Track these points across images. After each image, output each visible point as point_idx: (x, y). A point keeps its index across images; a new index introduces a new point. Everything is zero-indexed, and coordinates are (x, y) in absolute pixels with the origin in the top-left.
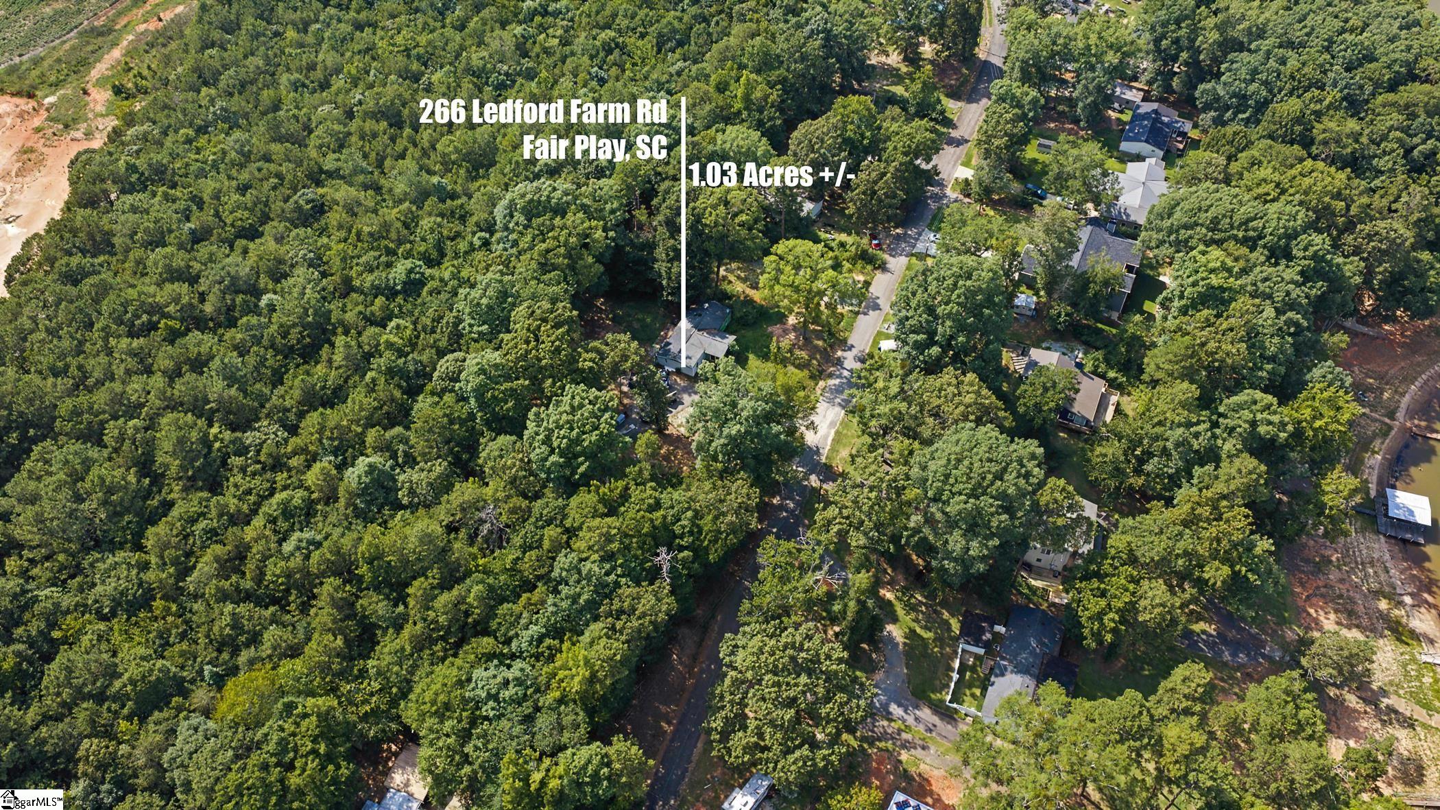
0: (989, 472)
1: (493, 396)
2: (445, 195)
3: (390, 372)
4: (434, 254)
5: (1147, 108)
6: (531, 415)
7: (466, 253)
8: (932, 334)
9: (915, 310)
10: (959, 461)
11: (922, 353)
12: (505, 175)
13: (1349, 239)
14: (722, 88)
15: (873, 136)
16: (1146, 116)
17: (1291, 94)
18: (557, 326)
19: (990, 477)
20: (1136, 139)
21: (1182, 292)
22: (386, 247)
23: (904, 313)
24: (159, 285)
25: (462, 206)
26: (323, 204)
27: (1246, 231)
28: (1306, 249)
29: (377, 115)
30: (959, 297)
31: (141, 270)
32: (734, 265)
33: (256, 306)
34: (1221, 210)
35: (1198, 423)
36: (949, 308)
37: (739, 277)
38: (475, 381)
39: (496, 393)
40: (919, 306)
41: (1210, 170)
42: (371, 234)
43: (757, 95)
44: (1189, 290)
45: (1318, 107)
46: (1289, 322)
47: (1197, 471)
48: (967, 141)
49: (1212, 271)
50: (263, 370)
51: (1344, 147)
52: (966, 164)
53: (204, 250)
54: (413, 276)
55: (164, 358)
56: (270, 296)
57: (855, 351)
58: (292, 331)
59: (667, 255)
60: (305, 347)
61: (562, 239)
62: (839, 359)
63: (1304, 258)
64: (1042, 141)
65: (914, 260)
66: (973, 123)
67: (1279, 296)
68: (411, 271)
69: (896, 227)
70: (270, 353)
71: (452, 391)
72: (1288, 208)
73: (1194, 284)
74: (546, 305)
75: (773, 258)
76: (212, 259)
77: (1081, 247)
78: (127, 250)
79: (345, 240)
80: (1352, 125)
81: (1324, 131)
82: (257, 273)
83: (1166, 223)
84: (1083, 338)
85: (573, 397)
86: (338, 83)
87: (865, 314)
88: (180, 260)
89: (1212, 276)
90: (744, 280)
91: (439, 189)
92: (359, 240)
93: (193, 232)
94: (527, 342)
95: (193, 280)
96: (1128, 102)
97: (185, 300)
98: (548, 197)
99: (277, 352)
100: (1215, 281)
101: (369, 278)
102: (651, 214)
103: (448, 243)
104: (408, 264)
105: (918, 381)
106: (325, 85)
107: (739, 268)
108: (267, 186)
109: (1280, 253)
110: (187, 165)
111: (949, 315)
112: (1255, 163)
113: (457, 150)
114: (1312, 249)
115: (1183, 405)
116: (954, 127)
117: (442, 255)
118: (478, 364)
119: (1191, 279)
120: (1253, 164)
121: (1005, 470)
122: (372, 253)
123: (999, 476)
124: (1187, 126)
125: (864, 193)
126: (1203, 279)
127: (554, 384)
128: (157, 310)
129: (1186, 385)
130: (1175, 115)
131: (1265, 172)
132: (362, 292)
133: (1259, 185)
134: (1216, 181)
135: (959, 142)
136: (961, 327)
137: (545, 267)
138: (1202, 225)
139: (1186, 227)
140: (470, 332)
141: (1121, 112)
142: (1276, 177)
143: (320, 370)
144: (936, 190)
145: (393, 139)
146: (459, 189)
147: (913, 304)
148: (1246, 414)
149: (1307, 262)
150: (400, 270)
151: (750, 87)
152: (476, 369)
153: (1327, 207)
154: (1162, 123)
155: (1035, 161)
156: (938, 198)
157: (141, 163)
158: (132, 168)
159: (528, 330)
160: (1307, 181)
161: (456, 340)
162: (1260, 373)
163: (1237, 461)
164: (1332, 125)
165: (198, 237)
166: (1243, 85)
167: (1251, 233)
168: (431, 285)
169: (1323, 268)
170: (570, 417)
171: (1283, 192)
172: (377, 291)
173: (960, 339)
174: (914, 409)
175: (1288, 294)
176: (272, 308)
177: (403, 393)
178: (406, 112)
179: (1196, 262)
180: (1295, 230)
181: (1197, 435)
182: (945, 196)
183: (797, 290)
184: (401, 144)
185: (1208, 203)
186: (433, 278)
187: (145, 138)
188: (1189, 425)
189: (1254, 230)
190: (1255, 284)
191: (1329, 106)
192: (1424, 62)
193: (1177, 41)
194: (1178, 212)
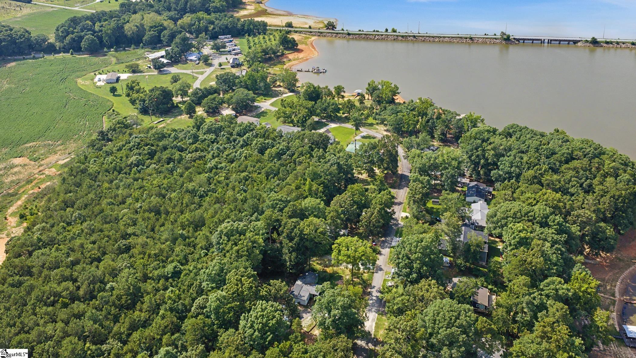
0: (453, 316)
1: (223, 311)
2: (184, 238)
3: (171, 310)
4: (184, 261)
5: (473, 184)
6: (242, 318)
7: (198, 259)
8: (411, 268)
9: (402, 259)
10: (438, 313)
11: (409, 278)
12: (210, 228)
13: (569, 218)
14: (298, 188)
15: (365, 199)
16: (473, 187)
17: (528, 169)
18: (249, 278)
19: (453, 318)
20: (472, 195)
21: (510, 243)
22: (162, 259)
23: (397, 261)
24: (59, 284)
25: (193, 241)
26: (130, 246)
27: (528, 217)
28: (554, 222)
29: (150, 211)
30: (420, 249)
31: (47, 280)
32: (315, 259)
33: (104, 289)
34: (516, 210)
35: (533, 293)
36: (417, 255)
37: (318, 263)
38: (214, 305)
39: (225, 310)
40: (403, 257)
41: (506, 197)
42: (155, 254)
43: (314, 188)
44: (513, 241)
45: (540, 172)
46: (557, 249)
47: (539, 315)
48: (402, 203)
49: (520, 231)
50: (109, 316)
51: (556, 185)
52: (404, 211)
53: (78, 267)
54: (176, 269)
55: (63, 314)
56: (111, 283)
57: (376, 288)
58: (123, 297)
59: (289, 250)
60: (128, 305)
61: (245, 244)
62: (370, 292)
63: (554, 225)
64: (433, 200)
65: (392, 249)
66: (403, 196)
67: (550, 239)
68: (175, 267)
69: (381, 237)
70: (113, 308)
71: (203, 313)
72: (542, 207)
73: (514, 238)
74: (242, 269)
75: (336, 245)
76: (84, 269)
77: (463, 232)
78: (41, 272)
79: (143, 258)
80: (555, 177)
81: (546, 180)
82: (104, 274)
83: (495, 219)
84: (474, 273)
85: (262, 305)
86: (129, 201)
87: (376, 272)
88: (67, 272)
89: (521, 233)
90: (320, 264)
91: (182, 236)
92: (149, 258)
93: (72, 261)
94: (237, 285)
95: (75, 281)
96: (464, 183)
97: (71, 289)
98: (237, 228)
99: (116, 307)
100: (522, 235)
101: (156, 273)
102: (279, 235)
103: (190, 256)
104: (174, 264)
105: (410, 288)
106: (124, 202)
107: (317, 260)
108: (104, 241)
109: (544, 224)
110: (65, 236)
111: (417, 259)
112: (522, 193)
113: (188, 220)
114: (556, 221)
115: (524, 285)
116: (396, 199)
117: (187, 261)
118: (216, 297)
119: (512, 237)
120: (523, 193)
121: (459, 314)
122: (156, 262)
123: (457, 318)
124: (491, 189)
125: (366, 222)
126: (517, 235)
127: (250, 304)
128: (58, 295)
129: (524, 277)
130: (485, 186)
131: (528, 195)
132: (153, 279)
133: (527, 200)
134: (510, 200)
135: (400, 204)
136: (423, 264)
137: (239, 256)
138: (510, 217)
139: (503, 218)
140: (207, 288)
141: (462, 187)
142: (533, 196)
143: (137, 313)
144: (395, 222)
145: (158, 220)
146: (190, 235)
147: (401, 256)
148: (552, 286)
149: (556, 227)
150: (170, 268)
151: (311, 186)
152: (215, 299)
153: (557, 205)
154: (480, 189)
155: (433, 208)
156: (397, 225)
157: (44, 237)
158: (39, 240)
159: (236, 280)
160: (545, 197)
161: (201, 292)
162: (552, 271)
163: (555, 307)
164: (548, 178)
165: (75, 263)
166: (509, 169)
167: (530, 218)
168: (184, 272)
169: (563, 228)
170: (262, 313)
171: (538, 202)
172: (159, 278)
173: (424, 268)
174: (412, 299)
175: (553, 238)
176: (112, 289)
177: (177, 319)
178: (162, 208)
179: (512, 229)
180: (547, 214)
181: (534, 298)
182: (399, 224)
183: (349, 257)
184: (162, 221)
185: (510, 208)
186: (185, 270)
187: (43, 229)
188: (530, 294)
189: (531, 216)
190: (538, 236)
191: (545, 171)
192: (575, 153)
193: (478, 156)
194: (498, 214)
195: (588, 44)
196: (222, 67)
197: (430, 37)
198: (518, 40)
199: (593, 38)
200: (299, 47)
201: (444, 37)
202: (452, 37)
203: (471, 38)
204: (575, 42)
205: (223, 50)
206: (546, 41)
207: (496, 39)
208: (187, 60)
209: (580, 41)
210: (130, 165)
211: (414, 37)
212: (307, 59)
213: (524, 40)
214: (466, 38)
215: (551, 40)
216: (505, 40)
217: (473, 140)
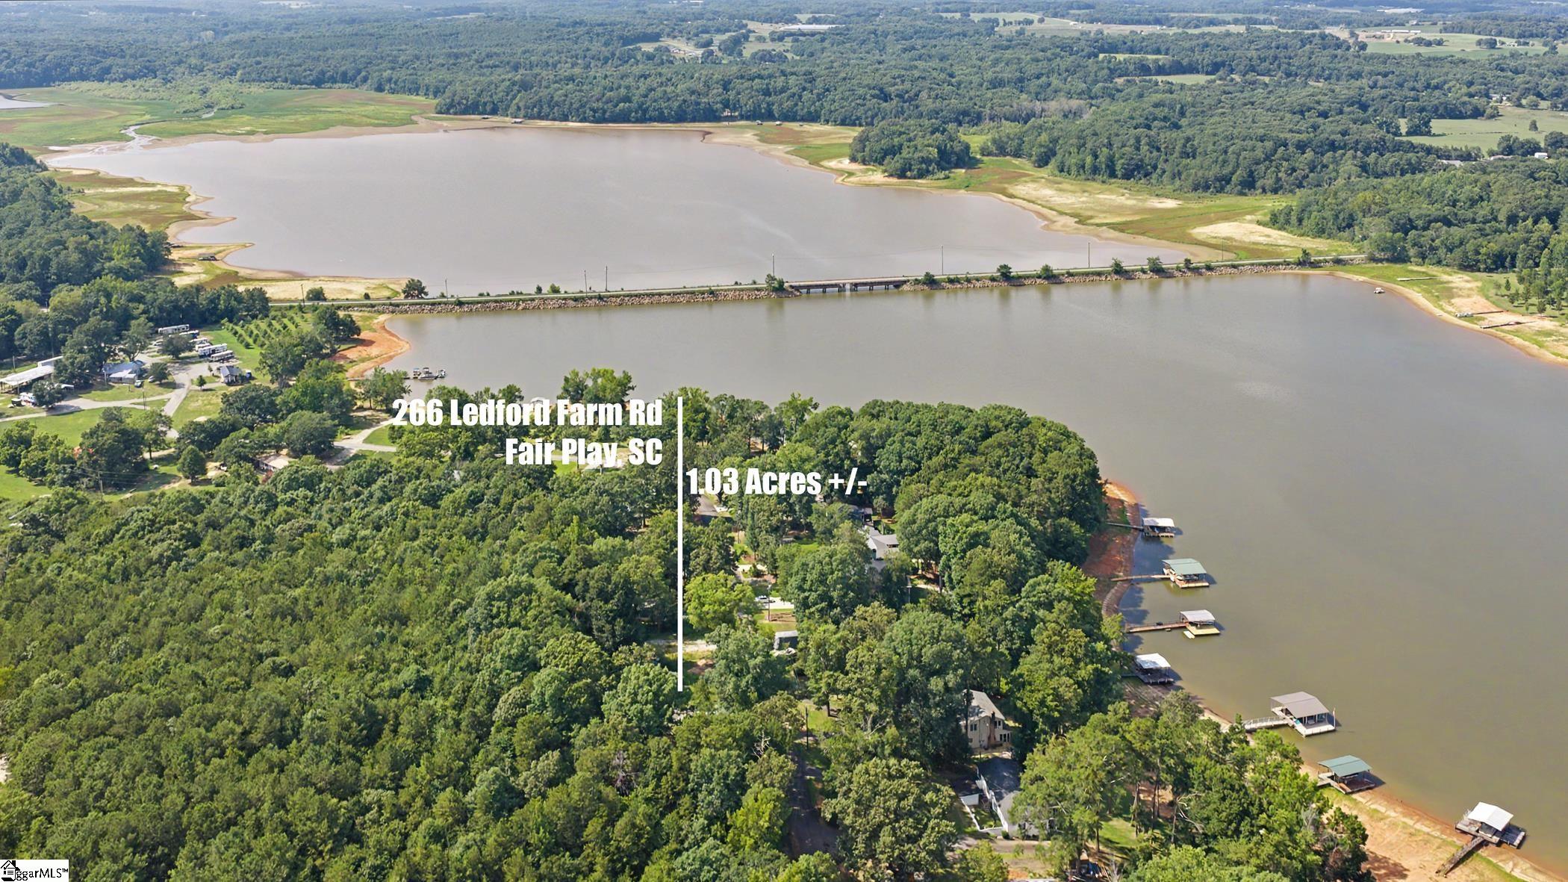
1: (569, 695)
6: (606, 698)
8: (830, 600)
17: (930, 457)
22: (378, 669)
25: (410, 640)
26: (291, 666)
36: (835, 575)
39: (571, 693)
41: (921, 493)
43: (587, 534)
44: (959, 545)
45: (952, 455)
49: (966, 527)
54: (421, 674)
56: (311, 712)
59: (608, 617)
63: (1007, 516)
68: (418, 671)
72: (980, 494)
73: (959, 539)
74: (568, 635)
80: (978, 459)
83: (915, 527)
85: (638, 668)
89: (970, 528)
100: (973, 530)
101: (385, 685)
102: (577, 598)
104: (413, 667)
111: (837, 581)
118: (549, 674)
122: (372, 673)
126: (965, 533)
133: (954, 490)
134: (929, 496)
136: (848, 586)
139: (929, 521)
140: (510, 679)
146: (396, 634)
150: (407, 674)
151: (581, 529)
152: (549, 679)
160: (978, 483)
164: (968, 461)
168: (439, 677)
171: (971, 490)
172: (394, 694)
173: (850, 595)
176: (318, 720)
179: (953, 526)
180: (991, 504)
181: (1021, 608)
185: (934, 504)
188: (1013, 604)
189: (970, 509)
191: (960, 453)
192: (994, 423)
193: (837, 455)
194: (919, 516)
195: (920, 287)
196: (205, 387)
197: (630, 296)
198: (798, 288)
199: (927, 274)
200: (365, 335)
201: (660, 295)
202: (675, 294)
203: (712, 293)
204: (898, 285)
205: (187, 354)
206: (848, 287)
207: (758, 290)
208: (109, 380)
209: (905, 282)
210: (159, 561)
211: (600, 298)
212: (391, 358)
213: (809, 287)
214: (703, 293)
215: (856, 285)
216: (775, 290)
217: (822, 429)
